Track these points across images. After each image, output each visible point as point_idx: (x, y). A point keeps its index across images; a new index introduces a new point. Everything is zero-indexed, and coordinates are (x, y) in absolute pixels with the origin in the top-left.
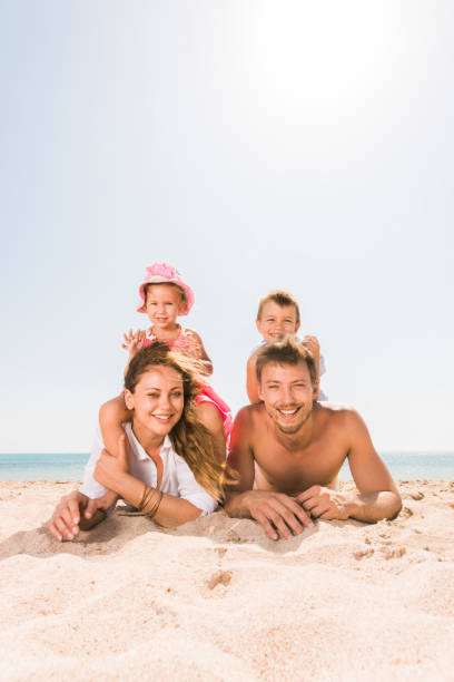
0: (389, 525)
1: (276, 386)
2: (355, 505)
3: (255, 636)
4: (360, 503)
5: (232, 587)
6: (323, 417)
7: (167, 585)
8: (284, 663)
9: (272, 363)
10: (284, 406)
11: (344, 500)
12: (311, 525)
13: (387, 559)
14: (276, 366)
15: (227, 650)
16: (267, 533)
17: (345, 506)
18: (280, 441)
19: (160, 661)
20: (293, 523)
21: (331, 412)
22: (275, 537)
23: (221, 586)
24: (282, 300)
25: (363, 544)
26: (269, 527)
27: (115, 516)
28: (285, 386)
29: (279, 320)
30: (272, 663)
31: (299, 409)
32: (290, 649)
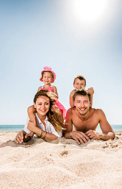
0: (112, 140)
1: (79, 102)
2: (102, 135)
3: (76, 166)
4: (103, 135)
5: (68, 155)
6: (93, 111)
7: (50, 154)
8: (85, 173)
9: (78, 95)
10: (82, 108)
11: (99, 134)
12: (90, 140)
13: (112, 148)
14: (79, 96)
15: (68, 169)
16: (77, 143)
17: (99, 135)
18: (80, 118)
19: (50, 169)
20: (85, 140)
21: (95, 110)
22: (79, 144)
23: (65, 155)
24: (81, 78)
25: (105, 144)
26: (78, 141)
27: (33, 138)
28: (82, 102)
29: (80, 84)
30: (81, 173)
31: (86, 109)
32: (86, 169)
